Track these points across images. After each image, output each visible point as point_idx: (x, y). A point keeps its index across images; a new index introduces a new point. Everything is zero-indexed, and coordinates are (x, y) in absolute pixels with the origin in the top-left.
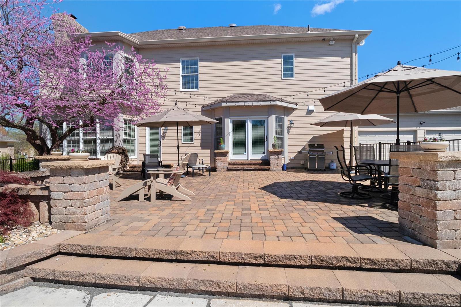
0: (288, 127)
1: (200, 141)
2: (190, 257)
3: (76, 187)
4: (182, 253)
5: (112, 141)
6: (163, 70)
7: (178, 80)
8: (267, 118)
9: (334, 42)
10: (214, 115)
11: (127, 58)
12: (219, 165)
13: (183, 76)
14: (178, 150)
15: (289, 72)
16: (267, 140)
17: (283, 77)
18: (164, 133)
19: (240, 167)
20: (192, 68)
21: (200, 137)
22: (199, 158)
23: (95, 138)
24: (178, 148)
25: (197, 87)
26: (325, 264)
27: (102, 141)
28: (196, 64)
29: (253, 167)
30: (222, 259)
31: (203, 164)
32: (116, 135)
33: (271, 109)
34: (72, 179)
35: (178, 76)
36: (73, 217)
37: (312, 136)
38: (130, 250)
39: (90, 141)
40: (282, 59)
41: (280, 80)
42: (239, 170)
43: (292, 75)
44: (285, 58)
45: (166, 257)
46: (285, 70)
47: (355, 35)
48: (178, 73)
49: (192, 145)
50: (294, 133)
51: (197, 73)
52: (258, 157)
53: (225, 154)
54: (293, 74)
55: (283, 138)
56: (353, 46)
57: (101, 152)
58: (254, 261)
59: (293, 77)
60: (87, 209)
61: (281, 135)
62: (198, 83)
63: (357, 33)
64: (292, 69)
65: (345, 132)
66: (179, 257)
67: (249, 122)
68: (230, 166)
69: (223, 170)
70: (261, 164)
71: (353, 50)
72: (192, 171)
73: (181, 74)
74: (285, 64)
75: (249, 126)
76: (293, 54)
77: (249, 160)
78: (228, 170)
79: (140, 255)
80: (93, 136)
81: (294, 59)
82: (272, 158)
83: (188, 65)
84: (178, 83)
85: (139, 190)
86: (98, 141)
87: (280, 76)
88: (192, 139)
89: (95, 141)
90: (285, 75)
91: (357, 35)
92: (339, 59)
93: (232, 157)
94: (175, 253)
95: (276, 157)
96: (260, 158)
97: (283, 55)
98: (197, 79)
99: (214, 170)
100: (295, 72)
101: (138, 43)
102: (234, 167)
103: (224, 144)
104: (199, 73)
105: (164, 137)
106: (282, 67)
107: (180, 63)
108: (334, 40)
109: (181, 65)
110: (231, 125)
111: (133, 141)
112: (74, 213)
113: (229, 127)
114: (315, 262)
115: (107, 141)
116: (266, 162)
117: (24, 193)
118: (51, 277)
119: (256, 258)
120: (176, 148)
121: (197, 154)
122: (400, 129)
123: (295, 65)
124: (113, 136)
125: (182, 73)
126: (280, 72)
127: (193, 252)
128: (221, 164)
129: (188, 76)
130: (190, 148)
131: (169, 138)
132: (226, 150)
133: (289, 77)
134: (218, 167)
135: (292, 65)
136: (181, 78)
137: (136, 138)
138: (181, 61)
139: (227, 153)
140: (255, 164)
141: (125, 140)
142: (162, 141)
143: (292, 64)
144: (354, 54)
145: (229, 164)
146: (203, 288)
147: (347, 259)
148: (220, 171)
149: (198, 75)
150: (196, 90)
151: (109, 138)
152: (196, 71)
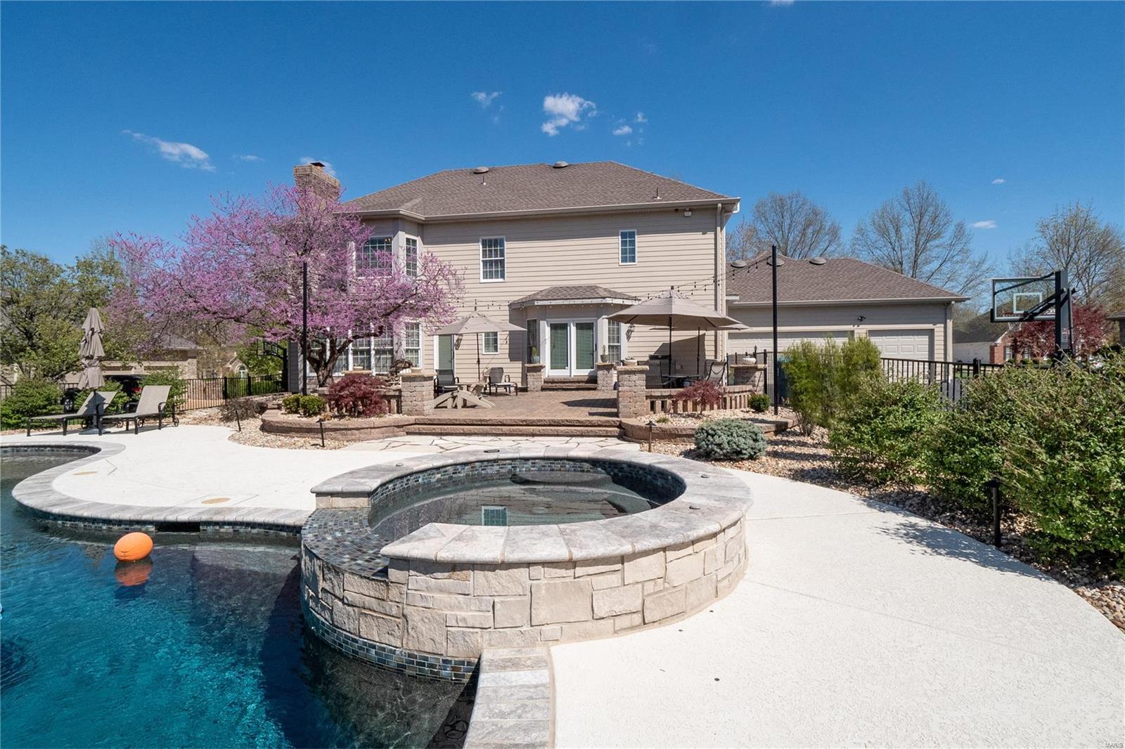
0: (628, 331)
1: (507, 351)
2: (489, 423)
3: (418, 389)
4: (484, 420)
5: (391, 351)
6: (460, 267)
7: (477, 267)
8: (597, 320)
9: (690, 213)
10: (527, 315)
11: (408, 240)
12: (531, 383)
13: (483, 261)
14: (479, 364)
15: (629, 255)
16: (596, 350)
17: (622, 262)
18: (458, 340)
19: (558, 385)
20: (496, 250)
21: (508, 345)
22: (505, 374)
23: (368, 348)
24: (479, 362)
25: (503, 276)
26: (556, 424)
27: (378, 352)
28: (502, 245)
29: (575, 386)
30: (505, 422)
31: (509, 381)
32: (397, 344)
33: (601, 309)
34: (416, 383)
35: (477, 262)
36: (417, 408)
37: (661, 343)
38: (456, 420)
39: (362, 352)
40: (620, 237)
41: (617, 266)
42: (557, 390)
43: (633, 259)
44: (624, 235)
45: (475, 423)
46: (624, 252)
47: (717, 205)
48: (477, 257)
49: (496, 357)
50: (636, 339)
51: (503, 256)
52: (585, 373)
53: (539, 369)
54: (634, 257)
55: (620, 346)
56: (718, 218)
57: (376, 366)
58: (521, 423)
59: (634, 261)
60: (425, 403)
61: (618, 342)
62: (504, 270)
63: (719, 201)
64: (633, 251)
65: (706, 338)
66: (483, 423)
67: (572, 324)
68: (546, 384)
69: (536, 389)
70: (587, 382)
71: (719, 223)
72: (495, 391)
73: (481, 259)
74: (624, 243)
75: (573, 330)
76: (636, 231)
77: (572, 376)
78: (543, 389)
79: (461, 423)
80: (366, 345)
81: (636, 236)
82: (600, 373)
83: (490, 246)
84: (477, 271)
85: (446, 400)
86: (373, 352)
87: (616, 261)
88: (496, 349)
89: (369, 352)
90: (624, 260)
91: (720, 205)
92: (699, 235)
93: (549, 372)
94: (481, 420)
95: (606, 372)
96: (587, 374)
97: (620, 231)
98: (503, 267)
99: (525, 390)
100: (637, 254)
101: (424, 219)
102: (552, 386)
103: (539, 355)
104: (506, 257)
105: (458, 346)
106: (620, 248)
107: (480, 244)
108: (690, 210)
109: (481, 246)
110: (548, 329)
111: (417, 351)
112: (417, 405)
113: (545, 332)
114: (552, 423)
115: (384, 352)
116: (593, 380)
117: (382, 394)
118: (418, 431)
119: (522, 421)
120: (476, 361)
121: (502, 368)
122: (779, 329)
123: (637, 244)
124: (392, 345)
125: (483, 257)
126: (616, 256)
127: (490, 420)
128: (534, 381)
129: (491, 262)
130: (494, 361)
131: (465, 347)
132: (542, 363)
133: (630, 261)
134: (530, 386)
135: (634, 245)
136: (481, 264)
137: (420, 347)
138: (481, 240)
139: (542, 367)
140: (579, 382)
141: (407, 351)
142: (455, 351)
143: (633, 243)
144: (719, 228)
145: (545, 382)
146: (494, 432)
147: (567, 421)
148: (531, 391)
149: (504, 260)
150: (501, 280)
151: (386, 348)
152: (502, 255)
